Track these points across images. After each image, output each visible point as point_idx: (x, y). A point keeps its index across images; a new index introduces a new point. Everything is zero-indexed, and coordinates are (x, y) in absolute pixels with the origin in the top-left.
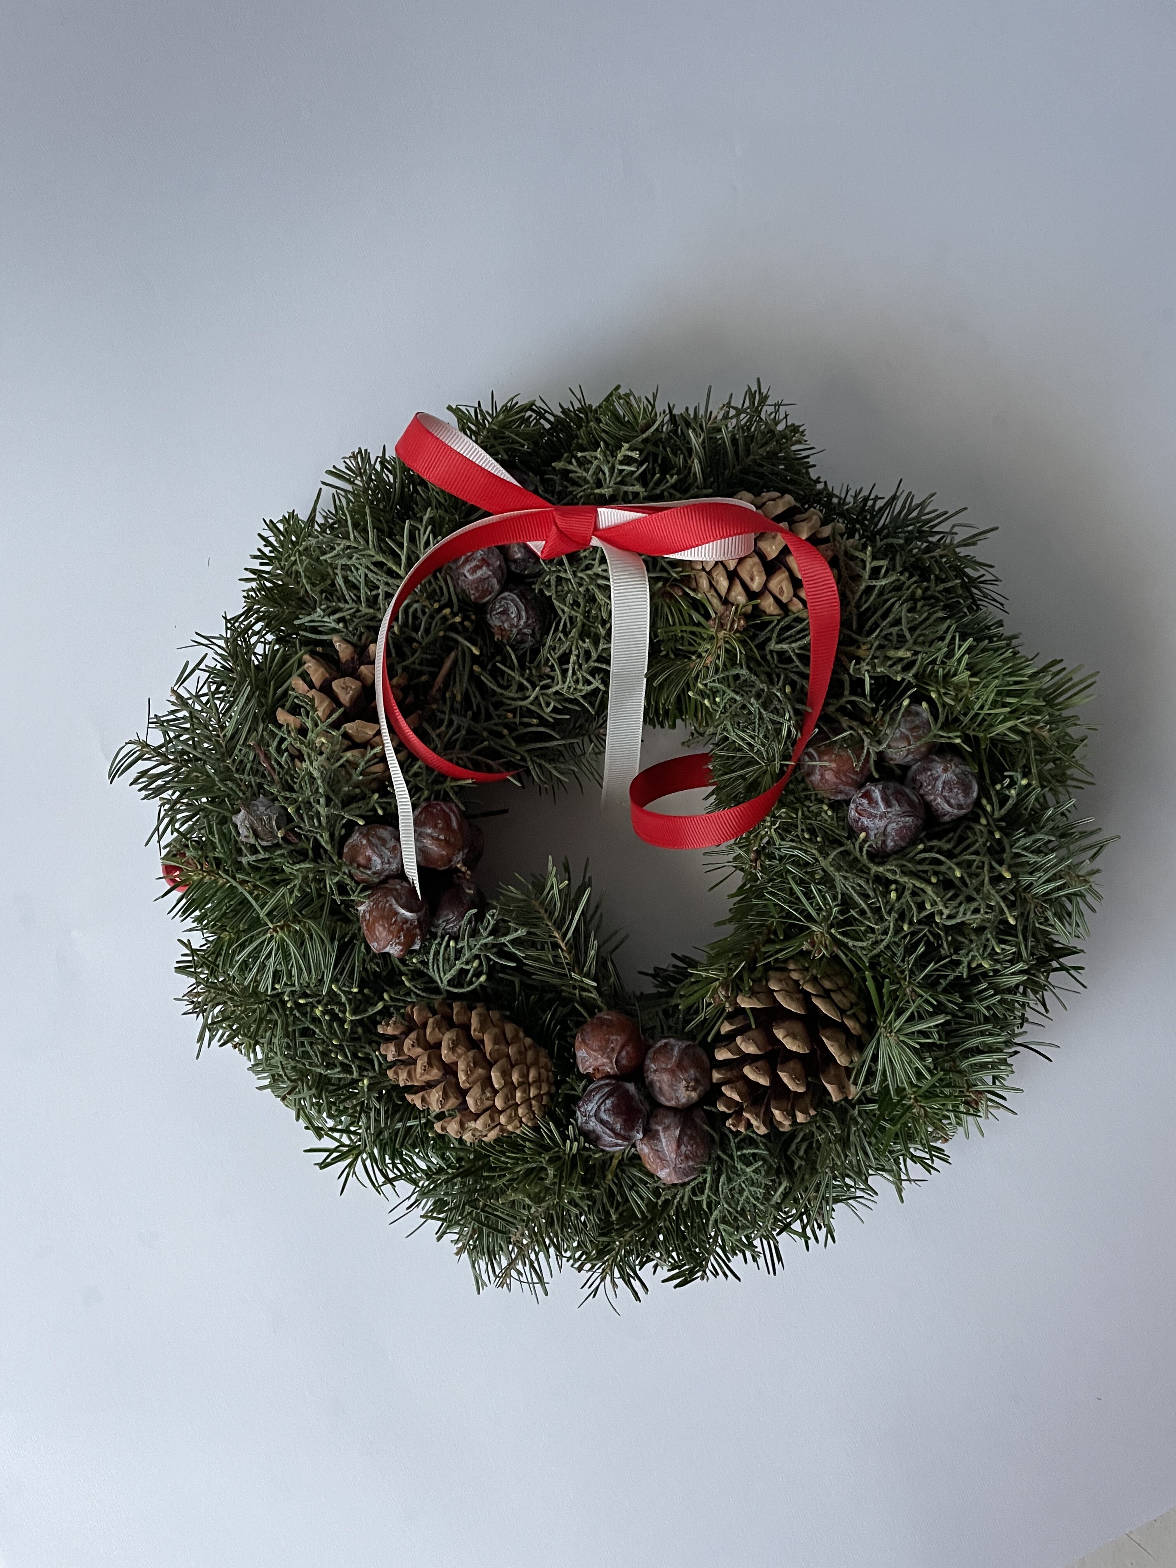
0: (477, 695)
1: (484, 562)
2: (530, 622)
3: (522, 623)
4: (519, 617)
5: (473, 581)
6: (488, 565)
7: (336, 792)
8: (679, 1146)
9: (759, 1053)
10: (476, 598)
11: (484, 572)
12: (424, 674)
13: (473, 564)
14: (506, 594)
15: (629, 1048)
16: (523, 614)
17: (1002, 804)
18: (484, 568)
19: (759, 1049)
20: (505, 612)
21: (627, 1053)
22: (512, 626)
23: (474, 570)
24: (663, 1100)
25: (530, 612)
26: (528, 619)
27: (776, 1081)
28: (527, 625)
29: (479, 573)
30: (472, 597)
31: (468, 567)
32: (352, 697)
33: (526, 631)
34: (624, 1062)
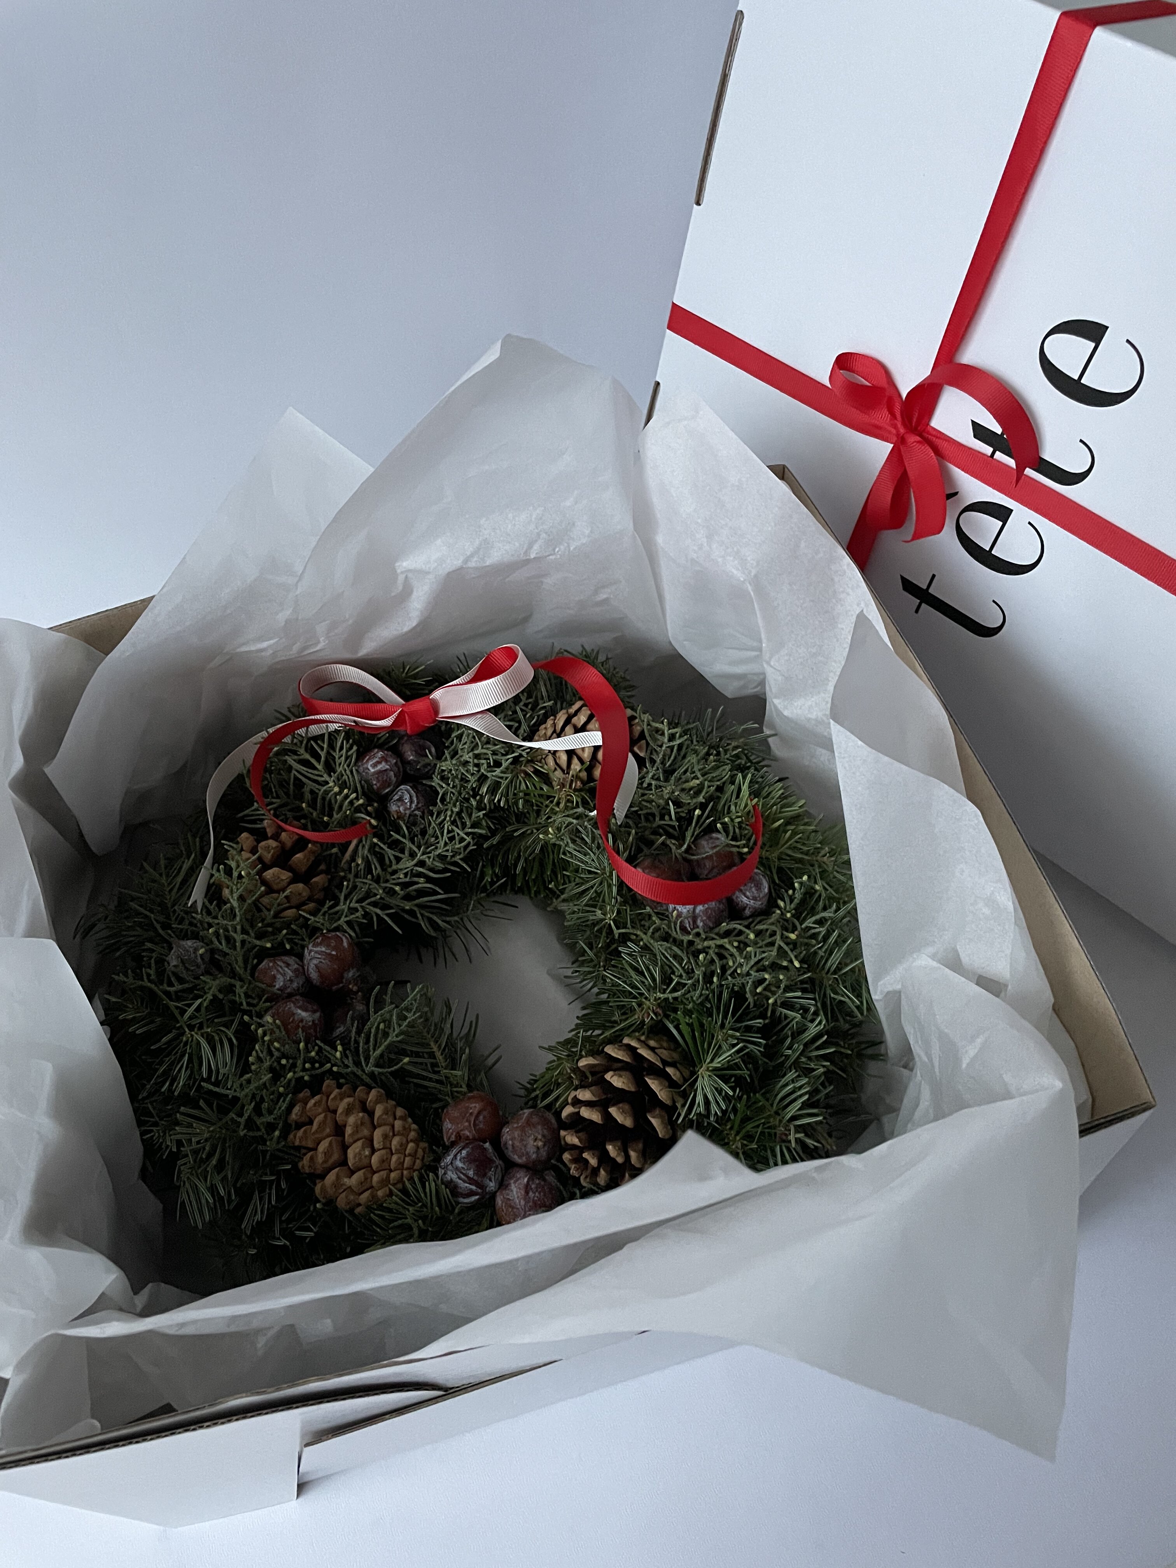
0: (378, 867)
1: (384, 759)
2: (420, 805)
3: (414, 806)
4: (411, 802)
5: (375, 773)
6: (386, 761)
7: (252, 926)
8: (527, 1193)
9: (594, 1099)
10: (378, 788)
11: (383, 766)
12: (334, 847)
13: (374, 761)
14: (402, 787)
15: (485, 1113)
16: (415, 799)
17: (791, 901)
18: (383, 763)
19: (593, 1095)
20: (401, 799)
21: (484, 1117)
22: (406, 809)
23: (374, 765)
24: (516, 1158)
25: (421, 798)
26: (418, 803)
27: (608, 1117)
28: (417, 809)
29: (379, 767)
30: (375, 787)
31: (371, 763)
32: (272, 856)
33: (417, 812)
34: (481, 1126)
